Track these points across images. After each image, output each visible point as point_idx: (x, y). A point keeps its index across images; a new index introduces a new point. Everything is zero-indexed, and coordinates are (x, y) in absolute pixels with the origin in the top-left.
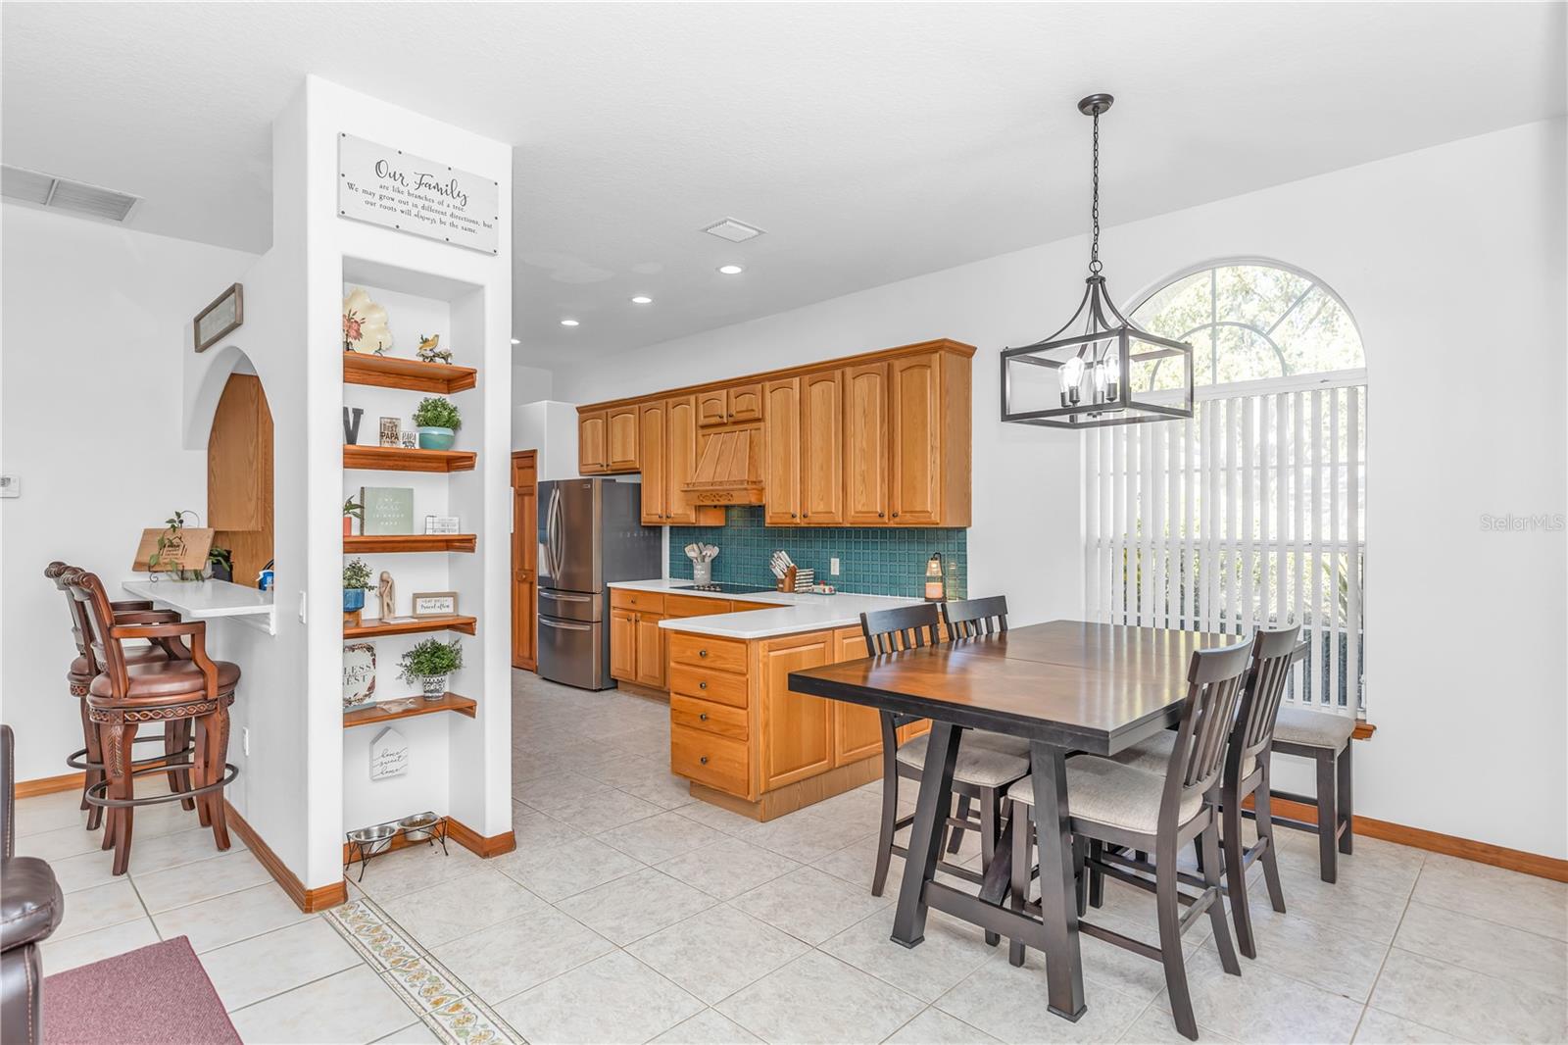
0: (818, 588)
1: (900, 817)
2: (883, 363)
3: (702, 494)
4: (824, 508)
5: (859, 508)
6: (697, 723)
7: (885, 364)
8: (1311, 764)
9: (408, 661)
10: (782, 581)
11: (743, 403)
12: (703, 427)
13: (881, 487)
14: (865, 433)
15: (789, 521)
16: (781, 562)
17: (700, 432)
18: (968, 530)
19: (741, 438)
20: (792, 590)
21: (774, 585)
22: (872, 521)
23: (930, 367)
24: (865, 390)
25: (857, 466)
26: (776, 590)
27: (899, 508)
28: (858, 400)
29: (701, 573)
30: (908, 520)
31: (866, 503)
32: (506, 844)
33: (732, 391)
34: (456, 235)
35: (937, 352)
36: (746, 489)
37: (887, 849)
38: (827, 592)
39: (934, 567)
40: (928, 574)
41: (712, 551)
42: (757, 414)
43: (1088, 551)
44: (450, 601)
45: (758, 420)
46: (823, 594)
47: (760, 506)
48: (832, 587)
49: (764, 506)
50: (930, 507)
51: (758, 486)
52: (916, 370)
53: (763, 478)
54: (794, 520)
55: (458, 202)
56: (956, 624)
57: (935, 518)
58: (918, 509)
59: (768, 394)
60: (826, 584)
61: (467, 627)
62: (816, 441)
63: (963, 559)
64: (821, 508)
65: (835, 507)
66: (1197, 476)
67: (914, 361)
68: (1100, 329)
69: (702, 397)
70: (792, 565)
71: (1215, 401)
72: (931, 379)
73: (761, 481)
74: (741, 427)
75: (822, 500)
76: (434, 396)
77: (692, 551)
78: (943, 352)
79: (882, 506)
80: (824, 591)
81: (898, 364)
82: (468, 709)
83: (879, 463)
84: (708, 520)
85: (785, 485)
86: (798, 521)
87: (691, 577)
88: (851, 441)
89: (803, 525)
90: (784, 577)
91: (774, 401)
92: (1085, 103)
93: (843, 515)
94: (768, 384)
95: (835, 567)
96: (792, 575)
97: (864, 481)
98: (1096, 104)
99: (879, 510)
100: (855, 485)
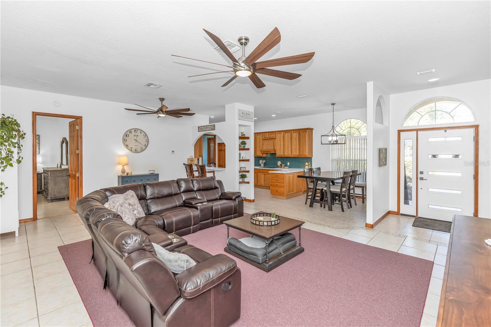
0: (285, 167)
1: (309, 195)
2: (298, 131)
3: (264, 151)
4: (288, 153)
5: (294, 154)
6: (276, 186)
8: (361, 189)
9: (240, 176)
10: (279, 166)
11: (272, 136)
12: (264, 139)
13: (298, 151)
14: (295, 142)
15: (281, 156)
16: (279, 163)
17: (263, 140)
18: (312, 158)
19: (271, 142)
20: (281, 168)
21: (278, 167)
22: (297, 156)
23: (307, 132)
24: (295, 135)
25: (294, 147)
27: (301, 154)
28: (294, 137)
29: (262, 165)
30: (303, 156)
31: (296, 153)
32: (253, 201)
33: (270, 133)
34: (249, 120)
36: (273, 151)
37: (307, 198)
39: (307, 163)
40: (306, 165)
41: (264, 161)
42: (275, 138)
43: (332, 161)
44: (245, 168)
45: (275, 139)
46: (287, 168)
49: (276, 153)
50: (307, 154)
51: (275, 150)
55: (249, 116)
57: (307, 156)
58: (304, 154)
59: (277, 135)
61: (248, 172)
62: (286, 143)
63: (311, 162)
65: (290, 154)
66: (348, 150)
67: (304, 131)
68: (334, 134)
69: (263, 134)
70: (281, 163)
71: (350, 139)
72: (307, 134)
74: (272, 140)
76: (243, 140)
77: (261, 161)
78: (309, 130)
81: (301, 131)
82: (248, 183)
83: (298, 147)
84: (265, 155)
85: (280, 150)
87: (261, 166)
88: (293, 144)
89: (283, 157)
91: (278, 136)
92: (332, 104)
93: (291, 155)
94: (277, 133)
95: (288, 164)
96: (281, 165)
97: (295, 150)
98: (333, 104)
99: (298, 154)
100: (293, 150)
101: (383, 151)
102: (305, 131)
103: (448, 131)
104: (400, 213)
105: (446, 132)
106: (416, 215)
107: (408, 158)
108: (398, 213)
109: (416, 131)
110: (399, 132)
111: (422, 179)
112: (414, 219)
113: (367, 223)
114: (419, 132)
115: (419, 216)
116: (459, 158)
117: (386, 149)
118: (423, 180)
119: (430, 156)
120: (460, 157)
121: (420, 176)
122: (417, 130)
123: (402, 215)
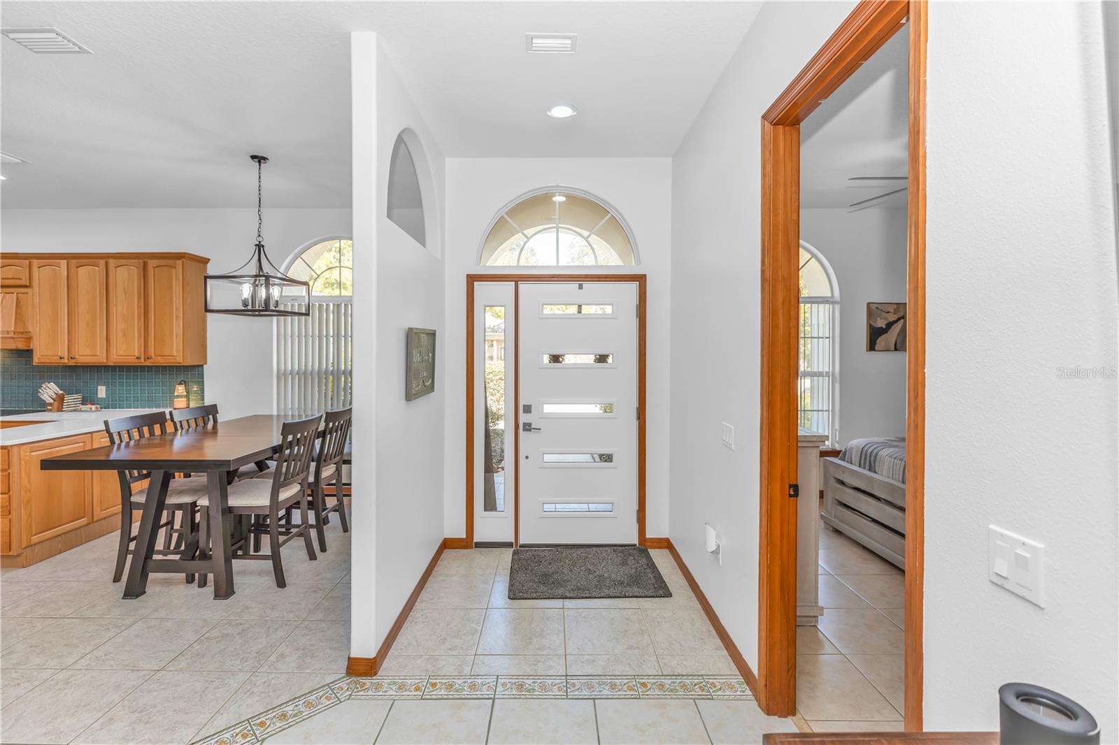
0: (86, 407)
1: (129, 536)
2: (140, 261)
4: (90, 352)
5: (121, 353)
7: (142, 261)
10: (51, 404)
11: (11, 272)
13: (138, 340)
14: (126, 306)
15: (58, 361)
16: (49, 391)
18: (205, 366)
19: (9, 298)
20: (60, 410)
21: (42, 406)
22: (131, 360)
23: (175, 267)
24: (124, 277)
25: (118, 325)
26: (45, 411)
27: (152, 355)
28: (119, 282)
30: (160, 361)
31: (126, 350)
35: (180, 259)
36: (12, 338)
37: (122, 553)
38: (93, 409)
39: (180, 389)
40: (176, 394)
42: (25, 282)
45: (26, 286)
47: (28, 350)
48: (98, 406)
49: (32, 350)
50: (176, 352)
51: (26, 336)
52: (165, 268)
53: (30, 329)
54: (62, 361)
56: (181, 422)
57: (181, 360)
58: (167, 354)
59: (35, 269)
60: (92, 404)
62: (83, 307)
63: (201, 384)
64: (88, 352)
65: (100, 352)
67: (163, 262)
68: (260, 274)
70: (61, 392)
71: (339, 306)
72: (177, 274)
73: (30, 332)
74: (11, 290)
75: (88, 347)
78: (184, 260)
79: (139, 351)
80: (91, 409)
81: (152, 263)
83: (136, 325)
85: (52, 334)
86: (66, 361)
88: (113, 309)
89: (70, 364)
90: (52, 401)
91: (41, 274)
92: (253, 157)
93: (107, 357)
94: (35, 262)
95: (102, 392)
96: (60, 399)
97: (124, 335)
98: (259, 159)
99: (137, 354)
100: (117, 337)
101: (419, 339)
102: (170, 262)
103: (586, 285)
104: (475, 541)
105: (582, 288)
106: (514, 541)
107: (494, 364)
108: (467, 543)
109: (514, 283)
110: (472, 279)
111: (528, 427)
112: (508, 554)
113: (352, 656)
114: (522, 286)
115: (522, 541)
116: (607, 362)
117: (432, 335)
118: (530, 430)
119: (546, 359)
120: (610, 360)
121: (524, 418)
122: (517, 279)
123: (479, 545)
